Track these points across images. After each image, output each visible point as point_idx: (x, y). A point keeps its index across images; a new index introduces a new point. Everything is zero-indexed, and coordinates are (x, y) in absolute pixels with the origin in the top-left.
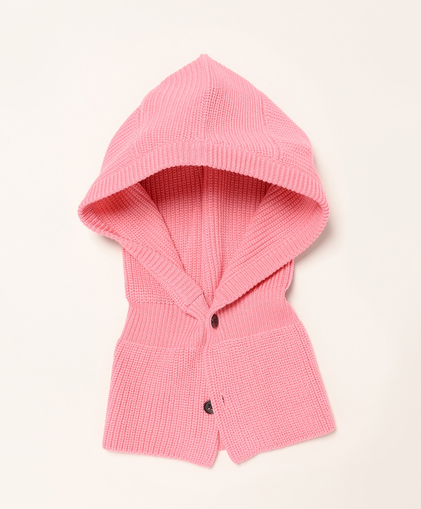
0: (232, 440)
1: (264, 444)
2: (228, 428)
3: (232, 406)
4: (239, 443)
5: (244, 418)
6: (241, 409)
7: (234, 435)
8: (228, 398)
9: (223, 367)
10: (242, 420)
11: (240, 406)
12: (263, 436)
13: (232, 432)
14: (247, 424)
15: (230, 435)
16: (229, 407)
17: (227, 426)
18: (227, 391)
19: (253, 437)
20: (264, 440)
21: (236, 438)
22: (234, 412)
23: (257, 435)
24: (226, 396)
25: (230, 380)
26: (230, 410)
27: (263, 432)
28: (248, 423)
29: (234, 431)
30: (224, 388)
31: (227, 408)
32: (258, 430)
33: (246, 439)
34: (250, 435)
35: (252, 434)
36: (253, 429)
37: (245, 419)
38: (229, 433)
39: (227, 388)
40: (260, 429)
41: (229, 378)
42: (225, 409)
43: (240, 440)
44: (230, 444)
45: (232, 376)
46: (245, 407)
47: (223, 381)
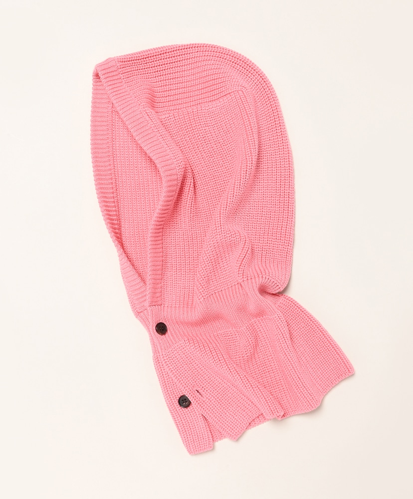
0: (223, 422)
1: (251, 413)
2: (214, 414)
3: (209, 394)
4: (229, 421)
5: (224, 400)
6: (218, 393)
7: (222, 417)
8: (202, 389)
9: (184, 367)
10: (223, 401)
11: (216, 391)
12: (247, 407)
13: (219, 416)
14: (229, 403)
15: (219, 419)
16: (207, 396)
17: (212, 412)
18: (198, 384)
19: (239, 411)
20: (249, 410)
21: (226, 419)
22: (213, 398)
23: (242, 408)
24: (199, 389)
25: (196, 374)
26: (209, 398)
27: (245, 403)
28: (229, 401)
29: (221, 414)
30: (195, 383)
31: (205, 398)
32: (241, 404)
33: (234, 416)
34: (236, 411)
35: (237, 409)
36: (236, 405)
37: (226, 400)
38: (218, 418)
39: (197, 382)
40: (242, 403)
41: (194, 373)
42: (204, 400)
43: (229, 418)
44: (222, 426)
45: (196, 370)
46: (221, 390)
47: (190, 378)
